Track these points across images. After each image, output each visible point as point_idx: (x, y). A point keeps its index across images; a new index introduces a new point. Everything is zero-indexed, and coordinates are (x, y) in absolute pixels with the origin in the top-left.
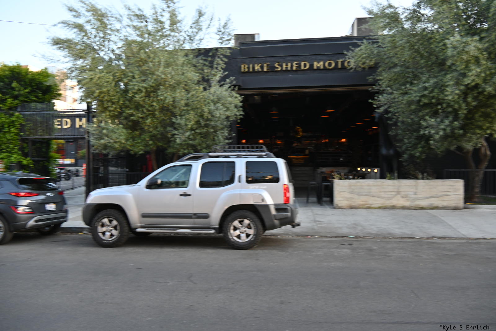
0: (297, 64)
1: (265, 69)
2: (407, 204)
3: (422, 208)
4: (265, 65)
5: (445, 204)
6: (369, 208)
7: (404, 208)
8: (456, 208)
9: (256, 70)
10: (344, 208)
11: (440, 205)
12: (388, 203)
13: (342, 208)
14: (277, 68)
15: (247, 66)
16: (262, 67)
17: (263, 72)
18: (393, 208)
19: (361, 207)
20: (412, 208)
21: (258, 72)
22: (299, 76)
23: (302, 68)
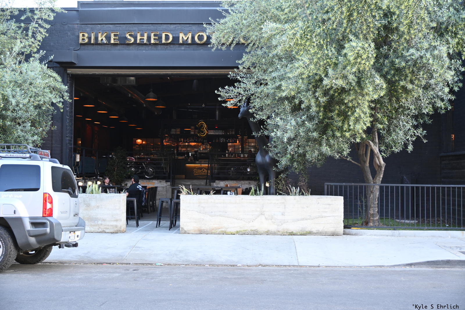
0: (155, 35)
1: (112, 41)
2: (273, 228)
3: (292, 234)
4: (112, 35)
5: (320, 228)
6: (224, 233)
7: (268, 233)
8: (333, 234)
9: (100, 42)
10: (191, 232)
11: (314, 230)
12: (249, 227)
13: (189, 232)
14: (130, 40)
15: (86, 35)
16: (108, 38)
17: (109, 44)
18: (255, 233)
19: (214, 231)
20: (279, 233)
21: (103, 44)
22: (160, 52)
23: (164, 41)
